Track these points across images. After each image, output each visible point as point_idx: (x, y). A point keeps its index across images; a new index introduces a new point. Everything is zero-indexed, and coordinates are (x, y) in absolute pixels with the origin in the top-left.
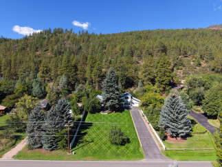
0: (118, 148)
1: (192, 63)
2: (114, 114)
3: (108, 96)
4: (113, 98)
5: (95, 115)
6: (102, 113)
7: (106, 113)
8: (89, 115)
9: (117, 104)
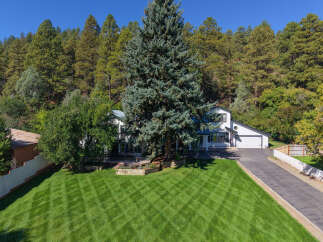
7: (136, 172)
9: (187, 128)
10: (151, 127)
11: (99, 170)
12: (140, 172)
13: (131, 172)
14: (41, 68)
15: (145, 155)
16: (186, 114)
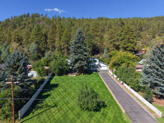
0: (91, 116)
1: (148, 36)
2: (82, 76)
3: (77, 57)
4: (81, 60)
5: (62, 77)
6: (70, 75)
7: (74, 75)
8: (56, 77)
9: (86, 65)
10: (77, 65)
11: (64, 75)
12: (75, 76)
13: (72, 76)
14: (36, 42)
15: (75, 72)
16: (85, 62)
